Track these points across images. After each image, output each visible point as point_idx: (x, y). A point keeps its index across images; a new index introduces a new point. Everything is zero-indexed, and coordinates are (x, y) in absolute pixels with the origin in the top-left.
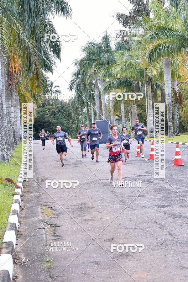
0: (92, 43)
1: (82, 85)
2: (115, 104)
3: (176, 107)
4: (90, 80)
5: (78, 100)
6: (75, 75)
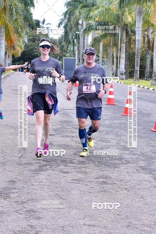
2: (93, 45)
3: (149, 53)
4: (75, 21)
5: (64, 38)
6: (64, 14)
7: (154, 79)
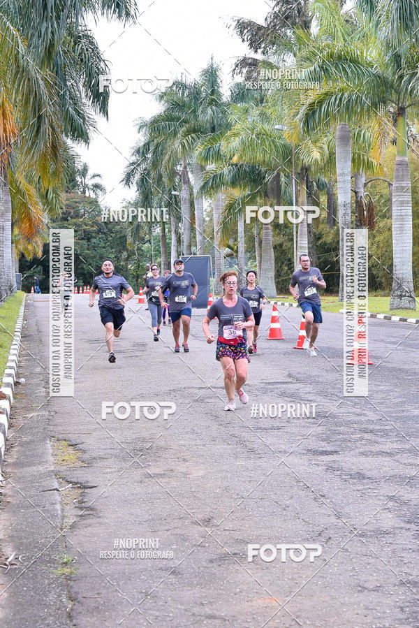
0: (179, 83)
1: (153, 174)
2: (226, 221)
4: (170, 166)
6: (138, 152)
7: (397, 296)
